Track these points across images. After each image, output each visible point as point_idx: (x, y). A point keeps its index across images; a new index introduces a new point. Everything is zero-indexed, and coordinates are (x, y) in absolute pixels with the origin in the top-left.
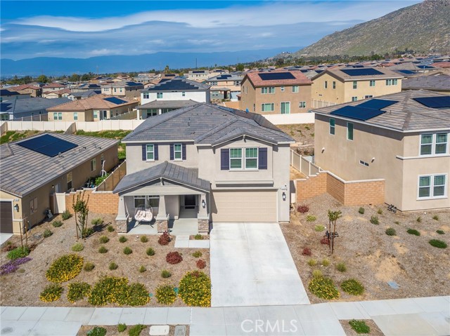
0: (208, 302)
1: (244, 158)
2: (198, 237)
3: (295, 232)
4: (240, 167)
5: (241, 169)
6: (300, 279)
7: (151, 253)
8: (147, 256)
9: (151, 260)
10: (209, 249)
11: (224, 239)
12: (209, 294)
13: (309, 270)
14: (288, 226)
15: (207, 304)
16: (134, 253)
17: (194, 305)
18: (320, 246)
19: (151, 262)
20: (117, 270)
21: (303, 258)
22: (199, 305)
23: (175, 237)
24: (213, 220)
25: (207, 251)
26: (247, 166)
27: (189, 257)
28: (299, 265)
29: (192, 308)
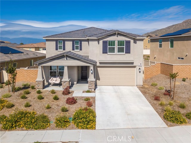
0: (94, 126)
1: (116, 47)
2: (88, 92)
3: (147, 90)
4: (114, 52)
5: (115, 53)
6: (156, 112)
7: (56, 98)
8: (54, 100)
9: (56, 102)
10: (95, 97)
11: (104, 92)
12: (94, 121)
13: (161, 108)
14: (142, 88)
15: (93, 128)
16: (45, 99)
17: (83, 128)
18: (164, 96)
19: (56, 104)
20: (30, 108)
21: (155, 102)
22: (87, 128)
23: (73, 92)
24: (97, 85)
25: (94, 98)
26: (118, 52)
27: (82, 101)
28: (153, 105)
29: (81, 130)
